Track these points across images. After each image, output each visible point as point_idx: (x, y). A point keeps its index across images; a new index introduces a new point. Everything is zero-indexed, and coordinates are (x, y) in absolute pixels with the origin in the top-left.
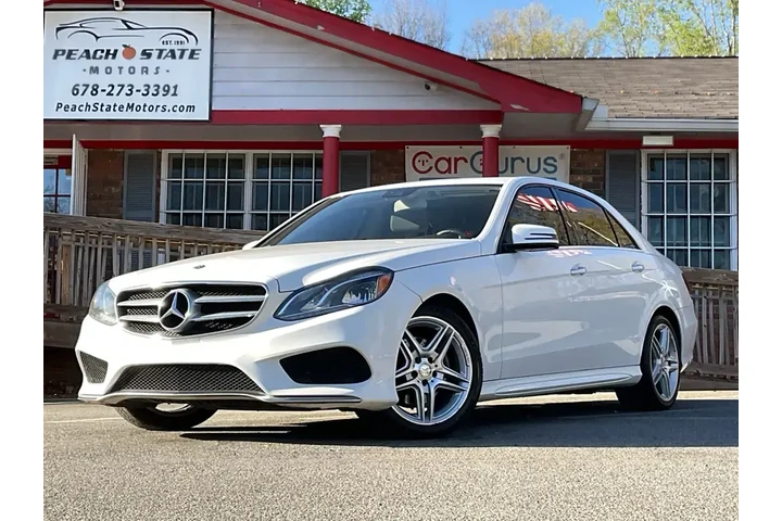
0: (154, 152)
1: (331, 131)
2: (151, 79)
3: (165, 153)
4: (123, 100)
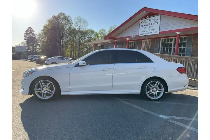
0: (159, 39)
1: (178, 33)
2: (152, 28)
3: (161, 39)
4: (148, 32)
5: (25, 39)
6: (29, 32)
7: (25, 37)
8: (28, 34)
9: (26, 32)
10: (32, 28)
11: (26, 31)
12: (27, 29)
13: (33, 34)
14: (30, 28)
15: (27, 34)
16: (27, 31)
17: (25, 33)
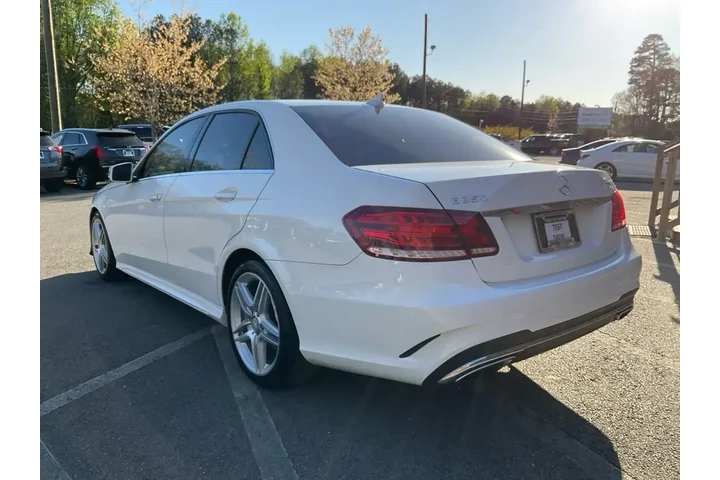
5: (632, 82)
6: (647, 54)
7: (631, 72)
8: (643, 62)
9: (638, 55)
10: (659, 38)
11: (636, 53)
12: (640, 44)
13: (661, 57)
14: (652, 37)
15: (639, 61)
16: (641, 50)
17: (635, 60)
